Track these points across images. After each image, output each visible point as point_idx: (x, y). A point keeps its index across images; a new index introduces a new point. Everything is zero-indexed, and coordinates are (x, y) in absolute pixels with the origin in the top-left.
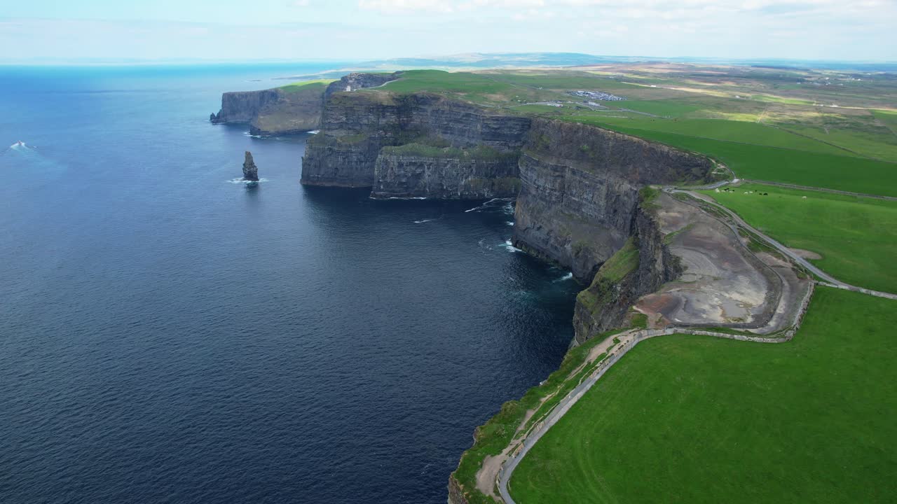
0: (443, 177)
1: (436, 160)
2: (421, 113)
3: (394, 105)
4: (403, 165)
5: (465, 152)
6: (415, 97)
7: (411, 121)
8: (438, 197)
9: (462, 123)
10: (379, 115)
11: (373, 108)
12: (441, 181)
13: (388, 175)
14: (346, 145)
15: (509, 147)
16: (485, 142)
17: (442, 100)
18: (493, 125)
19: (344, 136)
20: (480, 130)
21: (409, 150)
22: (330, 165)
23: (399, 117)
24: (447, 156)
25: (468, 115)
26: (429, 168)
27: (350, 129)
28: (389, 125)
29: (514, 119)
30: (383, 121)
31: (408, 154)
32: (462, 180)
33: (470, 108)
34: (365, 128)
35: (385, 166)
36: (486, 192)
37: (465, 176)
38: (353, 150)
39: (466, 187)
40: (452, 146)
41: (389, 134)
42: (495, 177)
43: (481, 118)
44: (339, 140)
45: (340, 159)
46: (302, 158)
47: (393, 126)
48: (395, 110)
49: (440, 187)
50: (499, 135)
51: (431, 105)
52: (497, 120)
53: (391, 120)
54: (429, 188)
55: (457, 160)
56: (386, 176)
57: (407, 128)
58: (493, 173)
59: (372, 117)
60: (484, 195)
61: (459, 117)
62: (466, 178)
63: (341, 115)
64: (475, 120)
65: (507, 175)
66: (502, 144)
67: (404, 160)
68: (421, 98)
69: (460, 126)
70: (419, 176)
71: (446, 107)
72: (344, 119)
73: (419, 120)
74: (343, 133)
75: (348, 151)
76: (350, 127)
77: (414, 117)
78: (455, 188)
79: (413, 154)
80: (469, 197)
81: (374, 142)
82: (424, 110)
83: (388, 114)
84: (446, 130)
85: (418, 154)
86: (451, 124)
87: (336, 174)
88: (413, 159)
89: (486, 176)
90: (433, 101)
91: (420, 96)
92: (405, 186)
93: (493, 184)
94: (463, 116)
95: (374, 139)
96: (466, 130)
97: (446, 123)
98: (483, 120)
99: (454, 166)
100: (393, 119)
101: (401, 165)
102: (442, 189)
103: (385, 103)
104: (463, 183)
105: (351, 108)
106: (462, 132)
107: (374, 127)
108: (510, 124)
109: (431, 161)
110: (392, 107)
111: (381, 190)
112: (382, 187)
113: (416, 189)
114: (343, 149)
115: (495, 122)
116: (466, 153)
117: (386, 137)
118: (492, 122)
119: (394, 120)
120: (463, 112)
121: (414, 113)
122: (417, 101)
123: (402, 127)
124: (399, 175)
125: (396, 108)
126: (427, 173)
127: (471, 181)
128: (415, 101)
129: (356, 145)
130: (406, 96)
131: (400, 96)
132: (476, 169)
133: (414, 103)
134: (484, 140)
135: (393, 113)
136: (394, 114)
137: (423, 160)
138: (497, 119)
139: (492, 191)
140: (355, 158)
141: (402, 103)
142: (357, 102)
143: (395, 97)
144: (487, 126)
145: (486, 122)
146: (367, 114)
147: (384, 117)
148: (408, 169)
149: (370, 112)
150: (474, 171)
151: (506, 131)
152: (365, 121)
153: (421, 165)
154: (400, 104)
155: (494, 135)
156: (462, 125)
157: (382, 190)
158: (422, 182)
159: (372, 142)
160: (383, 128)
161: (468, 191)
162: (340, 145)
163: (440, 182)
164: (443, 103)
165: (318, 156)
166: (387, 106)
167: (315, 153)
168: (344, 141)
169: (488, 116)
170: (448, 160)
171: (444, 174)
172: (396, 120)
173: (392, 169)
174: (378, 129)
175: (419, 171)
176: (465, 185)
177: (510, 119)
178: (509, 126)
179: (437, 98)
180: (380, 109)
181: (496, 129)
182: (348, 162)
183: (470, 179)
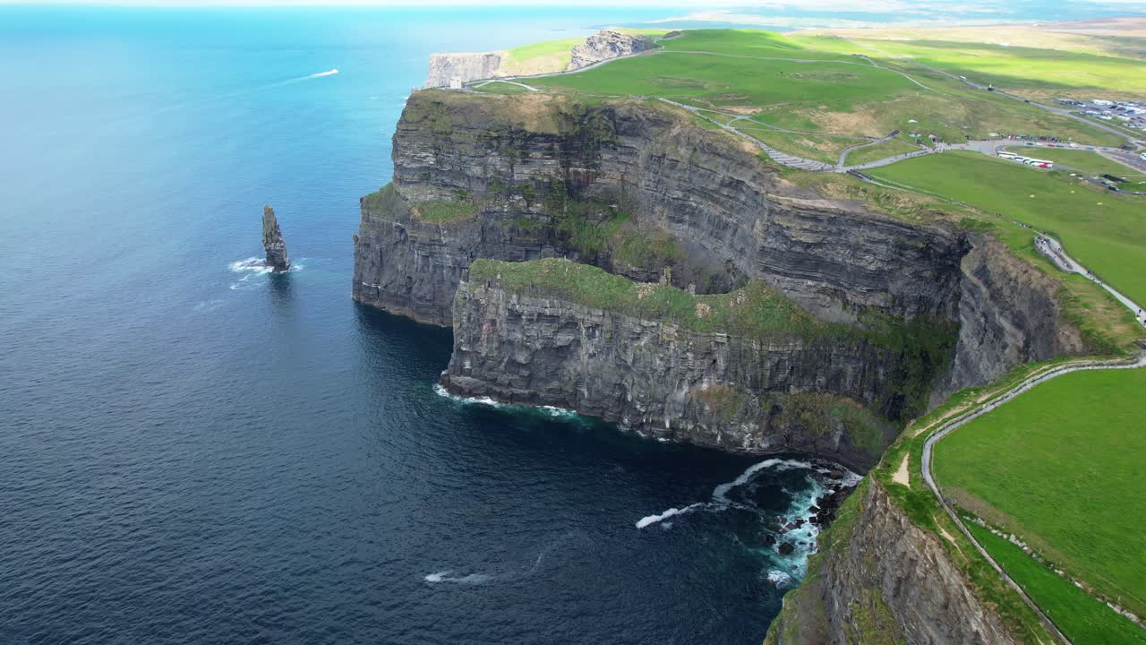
0: (627, 368)
1: (614, 318)
2: (623, 158)
3: (555, 132)
4: (520, 315)
5: (700, 306)
6: (610, 112)
7: (598, 175)
8: (609, 417)
9: (716, 201)
10: (512, 156)
11: (497, 138)
12: (622, 377)
13: (484, 337)
14: (428, 227)
15: (846, 303)
16: (769, 278)
17: (675, 131)
18: (800, 233)
19: (431, 202)
20: (760, 242)
21: (538, 280)
22: (400, 267)
23: (566, 165)
24: (643, 312)
25: (736, 185)
26: (591, 336)
27: (446, 185)
28: (539, 183)
29: (872, 223)
30: (522, 173)
31: (534, 290)
32: (680, 387)
33: (743, 164)
34: (479, 188)
35: (474, 315)
36: (749, 436)
37: (689, 376)
38: (444, 240)
39: (689, 410)
40: (663, 280)
41: (537, 207)
42: (784, 387)
43: (766, 205)
44: (416, 212)
45: (417, 257)
46: (356, 239)
47: (549, 187)
48: (556, 146)
49: (617, 394)
50: (819, 263)
51: (647, 138)
52: (815, 219)
53: (545, 171)
54: (589, 390)
55: (670, 330)
56: (477, 339)
57: (585, 195)
58: (781, 377)
59: (495, 160)
60: (740, 443)
61: (712, 186)
62: (693, 383)
63: (424, 150)
64: (750, 202)
65: (826, 388)
66: (823, 291)
67: (526, 306)
68: (624, 119)
69: (716, 211)
70: (564, 352)
71: (682, 151)
72: (431, 161)
73: (617, 175)
74: (428, 194)
75: (432, 243)
76: (447, 180)
77: (605, 167)
78: (654, 407)
79: (550, 291)
80: (695, 440)
81: (499, 224)
82: (632, 152)
83: (538, 154)
84: (680, 211)
85: (564, 295)
86: (693, 201)
87: (410, 289)
88: (547, 306)
89: (756, 385)
90: (655, 129)
91: (622, 112)
92: (525, 373)
93: (776, 410)
94: (722, 184)
95: (499, 216)
96: (726, 225)
97: (679, 194)
98: (771, 212)
99: (658, 343)
100: (549, 168)
101: (515, 317)
102: (622, 400)
103: (531, 128)
104: (681, 395)
105: (446, 135)
106: (719, 227)
107: (502, 186)
108: (858, 235)
109: (595, 320)
110: (548, 138)
111: (462, 372)
112: (467, 365)
113: (555, 384)
114: (423, 236)
115: (807, 225)
116: (702, 308)
117: (530, 213)
118: (795, 224)
119: (552, 173)
120: (722, 174)
121: (606, 156)
122: (615, 123)
123: (573, 189)
124: (511, 343)
125: (560, 140)
126: (587, 347)
127: (708, 394)
128: (611, 124)
129: (453, 230)
130: (589, 111)
131: (576, 106)
132: (728, 360)
133: (608, 129)
134: (766, 269)
135: (550, 153)
136: (553, 156)
137: (576, 310)
138: (815, 216)
139: (770, 429)
140: (448, 260)
141: (578, 128)
142: (459, 119)
143: (564, 109)
144: (780, 233)
145: (777, 219)
146: (481, 153)
147: (525, 163)
148: (533, 331)
149: (491, 147)
150: (721, 364)
151: (841, 256)
152: (477, 171)
153: (572, 324)
154: (568, 129)
155: (803, 262)
156: (721, 209)
157: (469, 373)
158: (572, 367)
159: (492, 222)
160: (523, 189)
161: (695, 420)
162: (415, 224)
163: (615, 379)
164: (677, 140)
165: (378, 240)
166: (534, 135)
167: (372, 234)
168: (424, 216)
169: (785, 201)
170: (645, 323)
171: (630, 361)
172: (557, 172)
173: (493, 322)
174: (509, 194)
175: (563, 338)
176: (688, 405)
177: (859, 222)
178: (852, 240)
179: (663, 122)
180: (519, 141)
181: (809, 246)
182: (435, 267)
183: (705, 386)
